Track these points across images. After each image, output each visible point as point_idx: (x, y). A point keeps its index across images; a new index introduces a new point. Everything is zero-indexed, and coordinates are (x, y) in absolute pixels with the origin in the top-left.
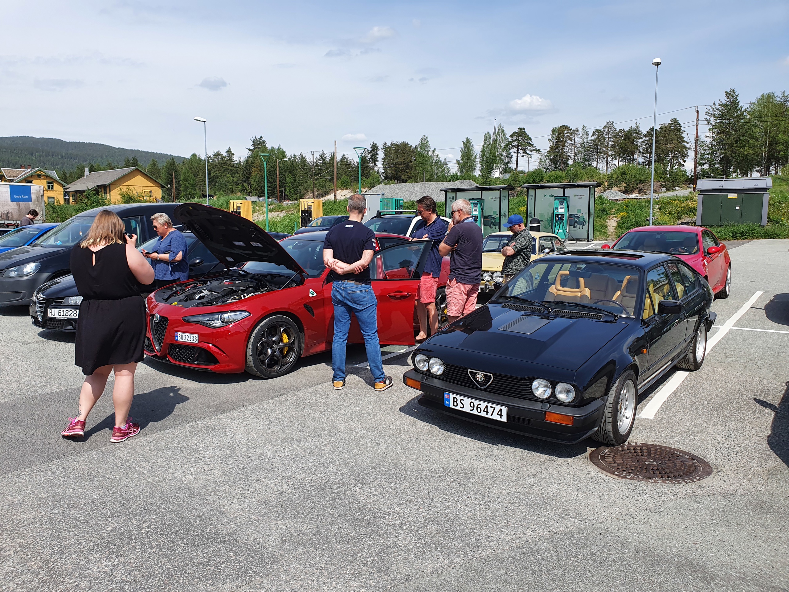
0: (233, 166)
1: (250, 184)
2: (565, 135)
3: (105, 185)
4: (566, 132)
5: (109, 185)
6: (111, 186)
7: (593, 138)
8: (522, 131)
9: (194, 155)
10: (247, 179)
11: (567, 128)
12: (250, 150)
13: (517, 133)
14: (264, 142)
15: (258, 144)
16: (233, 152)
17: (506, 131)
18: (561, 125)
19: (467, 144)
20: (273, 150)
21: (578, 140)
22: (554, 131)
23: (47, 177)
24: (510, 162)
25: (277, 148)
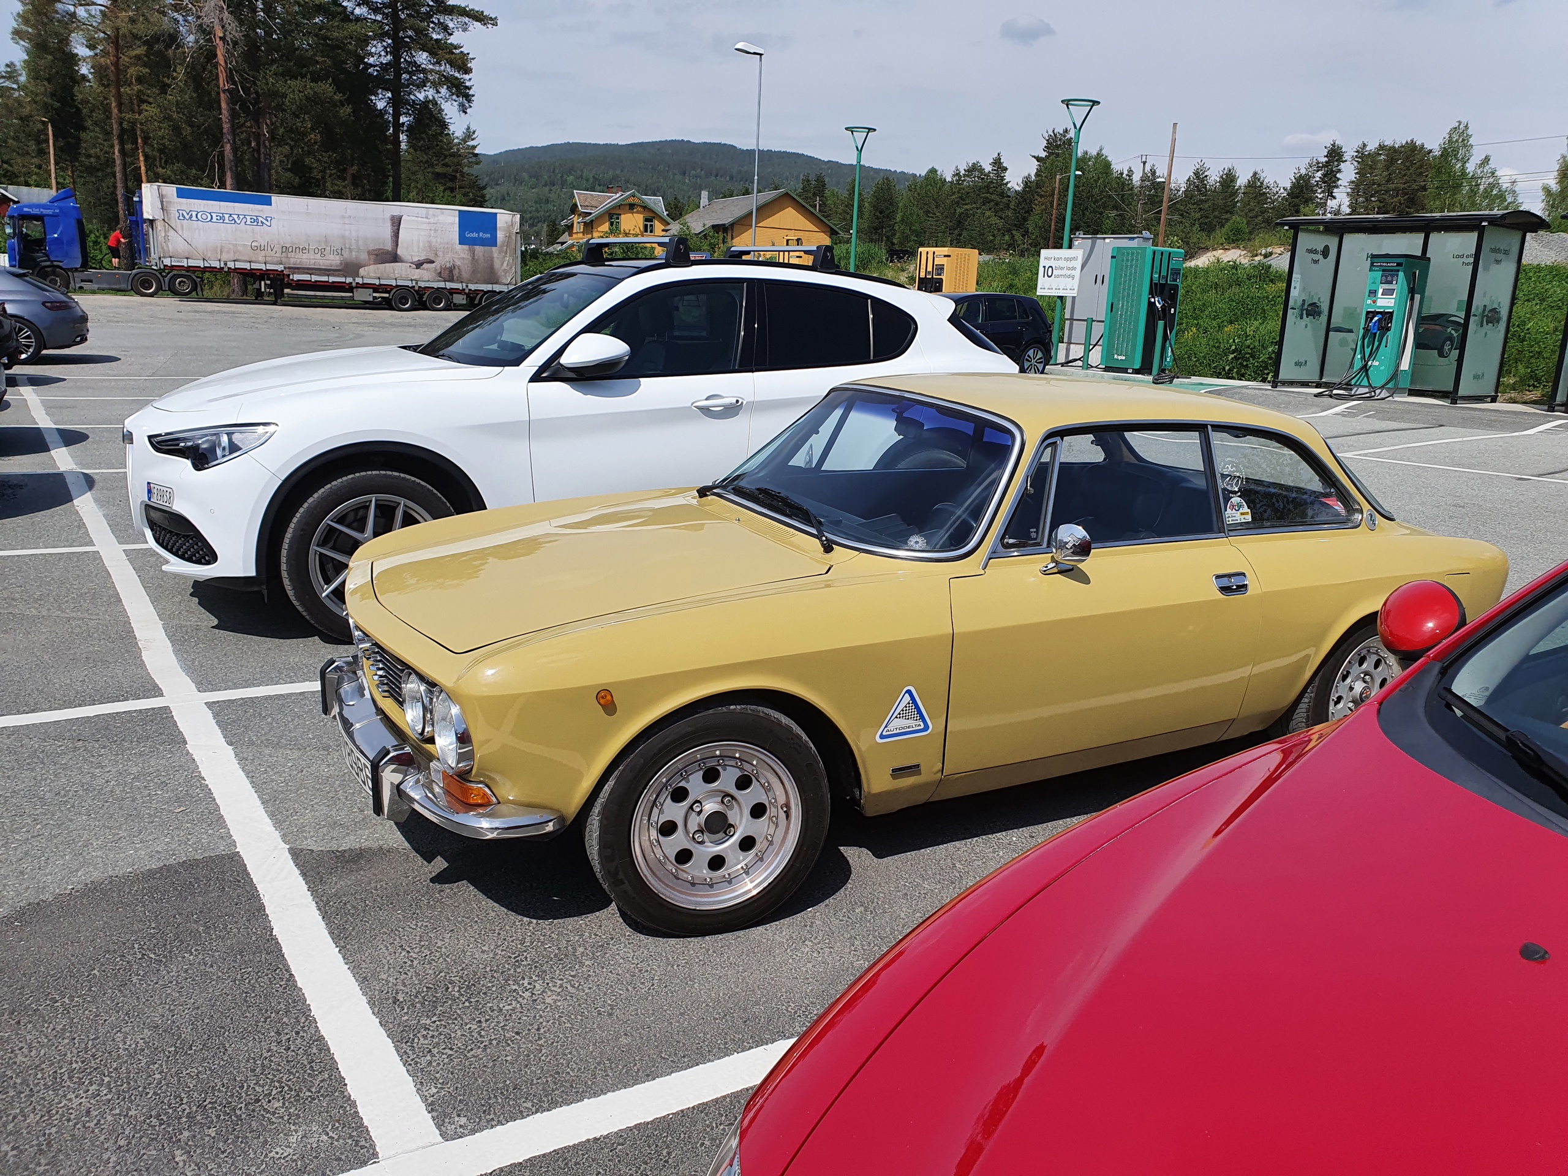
0: (1002, 194)
1: (1025, 234)
3: (724, 225)
5: (732, 225)
6: (736, 228)
9: (933, 171)
10: (1021, 223)
12: (1038, 159)
14: (1070, 141)
15: (1058, 147)
16: (1004, 165)
20: (1088, 158)
23: (645, 208)
25: (1094, 153)
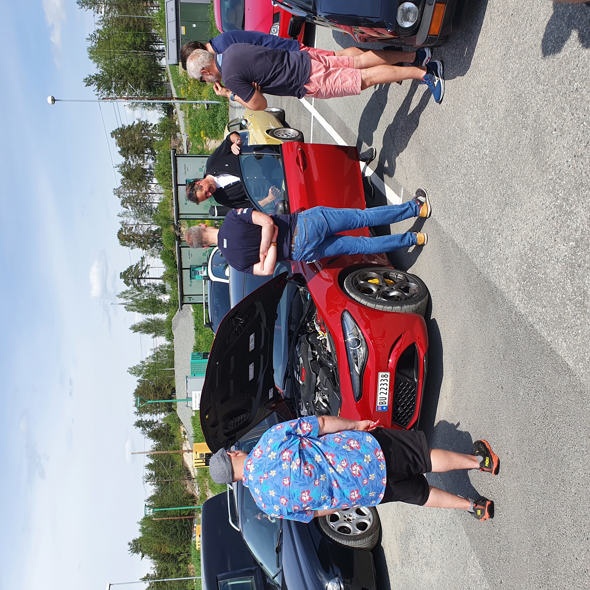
0: (160, 575)
1: (179, 554)
2: (127, 233)
4: (124, 233)
7: (130, 207)
8: (124, 275)
10: (173, 558)
11: (120, 232)
13: (125, 279)
14: (134, 541)
15: (137, 547)
16: (146, 576)
17: (124, 290)
18: (117, 238)
19: (136, 328)
20: (143, 530)
21: (132, 221)
22: (124, 245)
24: (154, 285)
25: (140, 526)
